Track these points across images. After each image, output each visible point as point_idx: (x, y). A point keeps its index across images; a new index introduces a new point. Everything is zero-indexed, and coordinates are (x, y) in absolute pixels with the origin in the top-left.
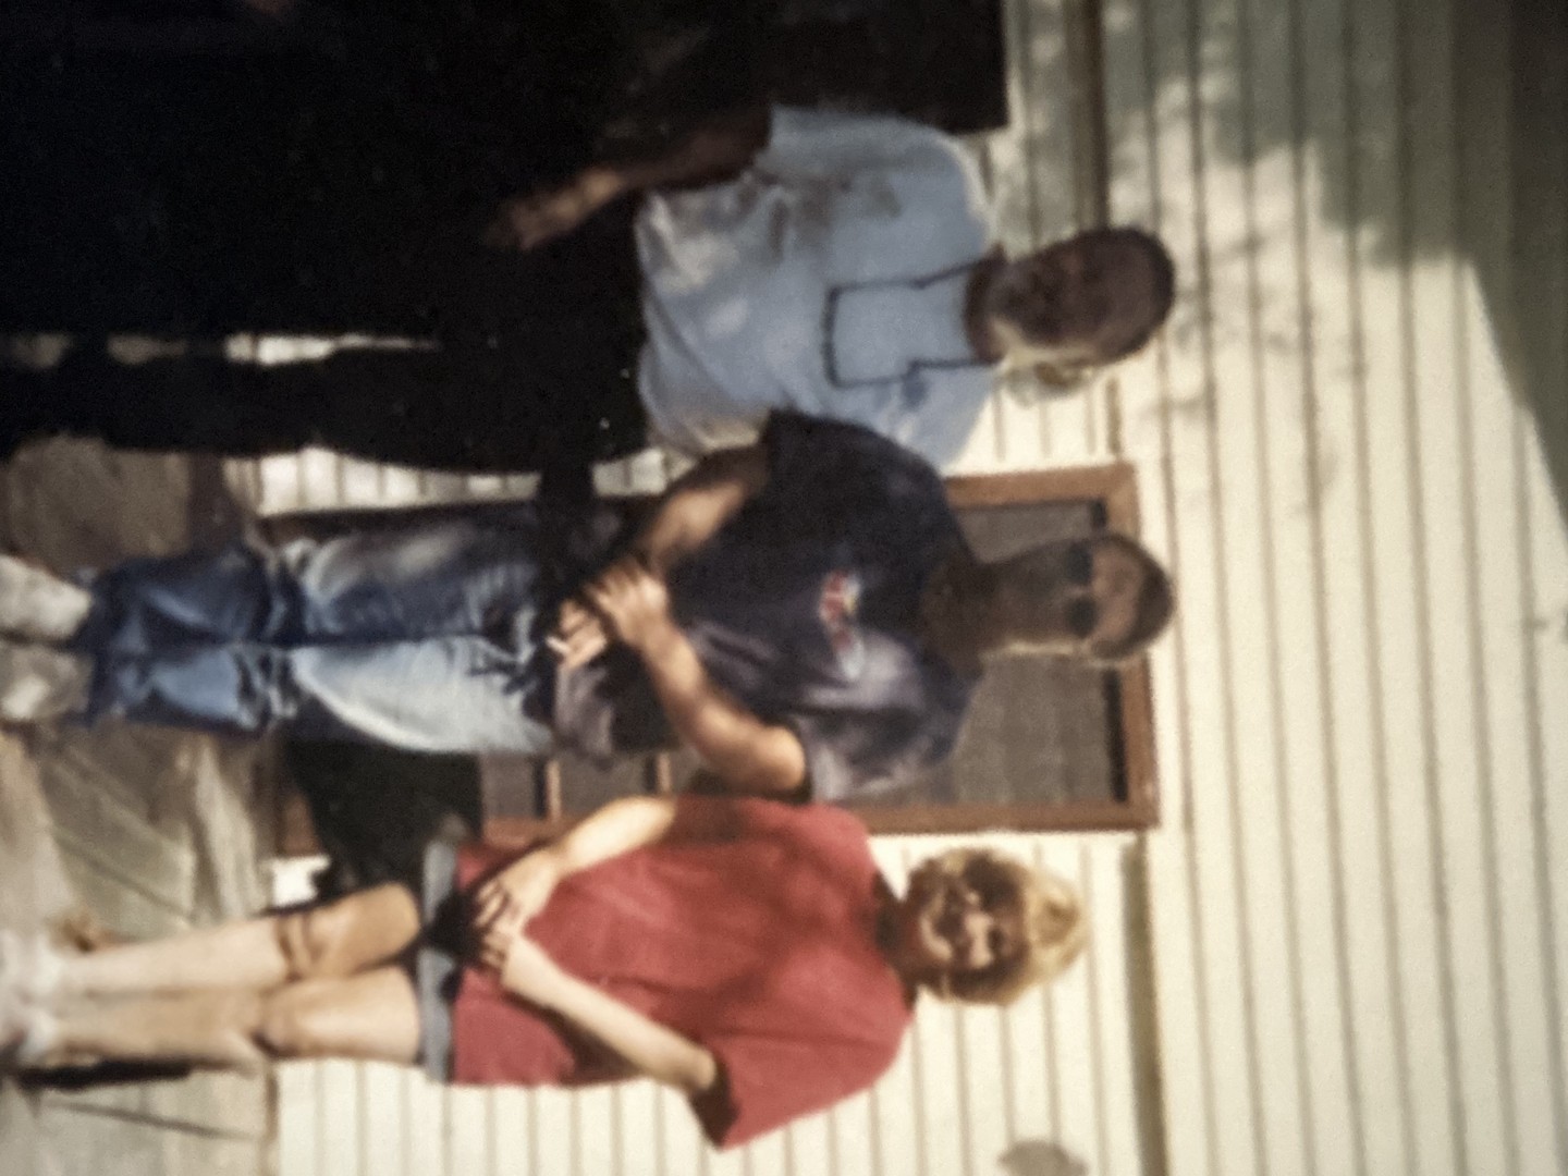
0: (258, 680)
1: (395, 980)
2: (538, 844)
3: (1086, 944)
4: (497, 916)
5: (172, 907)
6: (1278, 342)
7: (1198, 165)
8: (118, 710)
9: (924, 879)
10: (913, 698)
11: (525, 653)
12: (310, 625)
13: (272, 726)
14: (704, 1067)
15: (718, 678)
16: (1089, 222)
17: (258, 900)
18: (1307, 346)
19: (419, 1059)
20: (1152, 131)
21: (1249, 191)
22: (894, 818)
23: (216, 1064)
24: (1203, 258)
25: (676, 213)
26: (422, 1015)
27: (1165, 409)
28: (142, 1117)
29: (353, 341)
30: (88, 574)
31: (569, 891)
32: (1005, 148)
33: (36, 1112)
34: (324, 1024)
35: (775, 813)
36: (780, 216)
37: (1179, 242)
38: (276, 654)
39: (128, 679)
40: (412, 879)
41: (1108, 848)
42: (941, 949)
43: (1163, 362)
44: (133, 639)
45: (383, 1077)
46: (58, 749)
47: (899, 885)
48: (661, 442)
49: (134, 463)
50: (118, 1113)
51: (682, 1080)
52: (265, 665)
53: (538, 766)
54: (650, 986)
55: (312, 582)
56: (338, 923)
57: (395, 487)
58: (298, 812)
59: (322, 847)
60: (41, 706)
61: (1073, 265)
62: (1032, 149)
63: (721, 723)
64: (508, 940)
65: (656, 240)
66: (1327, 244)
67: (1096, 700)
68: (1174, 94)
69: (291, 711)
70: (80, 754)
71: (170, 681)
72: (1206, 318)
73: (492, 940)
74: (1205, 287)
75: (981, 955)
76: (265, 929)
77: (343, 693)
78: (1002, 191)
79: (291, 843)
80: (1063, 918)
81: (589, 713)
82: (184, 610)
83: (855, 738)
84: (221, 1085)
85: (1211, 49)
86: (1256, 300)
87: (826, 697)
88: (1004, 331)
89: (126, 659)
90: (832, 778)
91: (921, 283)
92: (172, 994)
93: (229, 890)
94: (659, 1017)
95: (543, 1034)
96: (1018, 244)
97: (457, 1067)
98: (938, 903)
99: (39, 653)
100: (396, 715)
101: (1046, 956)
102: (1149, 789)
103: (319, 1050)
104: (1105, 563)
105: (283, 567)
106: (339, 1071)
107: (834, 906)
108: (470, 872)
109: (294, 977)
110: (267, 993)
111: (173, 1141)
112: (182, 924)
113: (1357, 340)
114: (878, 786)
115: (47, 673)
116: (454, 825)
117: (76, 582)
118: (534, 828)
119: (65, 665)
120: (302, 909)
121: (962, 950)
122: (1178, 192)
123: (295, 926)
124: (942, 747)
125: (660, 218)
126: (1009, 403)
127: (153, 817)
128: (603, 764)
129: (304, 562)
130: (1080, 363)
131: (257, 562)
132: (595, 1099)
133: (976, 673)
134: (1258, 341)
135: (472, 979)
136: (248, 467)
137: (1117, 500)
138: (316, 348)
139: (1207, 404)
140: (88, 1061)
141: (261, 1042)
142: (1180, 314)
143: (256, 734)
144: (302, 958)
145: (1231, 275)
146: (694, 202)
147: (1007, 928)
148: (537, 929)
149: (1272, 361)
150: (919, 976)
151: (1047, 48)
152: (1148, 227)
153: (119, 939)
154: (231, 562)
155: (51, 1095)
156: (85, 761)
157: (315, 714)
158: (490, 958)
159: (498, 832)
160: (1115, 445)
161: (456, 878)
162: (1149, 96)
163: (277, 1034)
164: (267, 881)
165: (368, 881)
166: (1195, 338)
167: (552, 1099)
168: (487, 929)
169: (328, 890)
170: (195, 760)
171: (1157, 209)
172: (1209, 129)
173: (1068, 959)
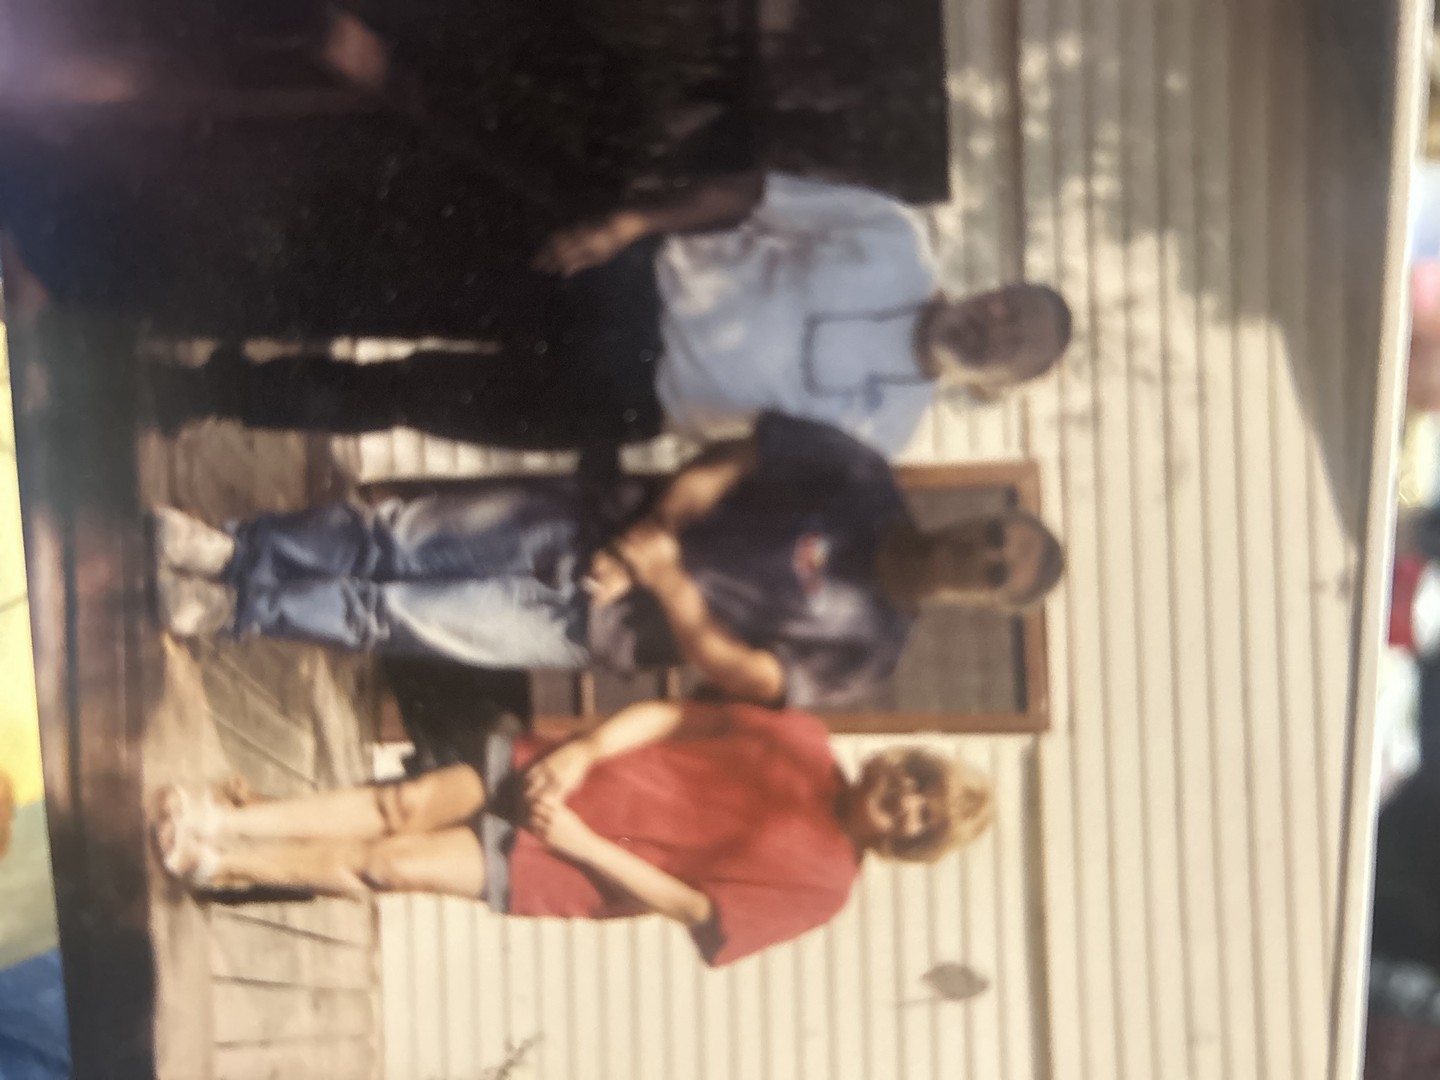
0: (359, 609)
1: (465, 837)
2: (578, 736)
3: (993, 818)
4: (543, 790)
5: (300, 778)
6: (1147, 377)
7: (1090, 242)
8: (256, 628)
9: (873, 770)
10: (866, 632)
11: (566, 591)
12: (399, 565)
13: (372, 643)
14: (700, 906)
15: (717, 613)
16: (1011, 277)
17: (361, 774)
18: (1166, 378)
19: (484, 896)
20: (1058, 214)
21: (1127, 264)
22: (851, 722)
23: (333, 893)
24: (1094, 310)
25: (691, 253)
26: (485, 861)
27: (1063, 420)
28: (283, 928)
29: (430, 344)
30: (232, 525)
31: (599, 773)
32: (948, 217)
33: (207, 918)
34: (411, 868)
35: (758, 717)
36: (773, 261)
37: (1076, 297)
38: (373, 588)
39: (262, 605)
40: (479, 764)
41: (1010, 748)
42: (883, 821)
43: (1062, 388)
44: (265, 575)
45: (456, 908)
46: (215, 657)
47: (852, 772)
48: (676, 431)
49: (264, 440)
50: (266, 924)
51: (683, 916)
52: (364, 597)
53: (575, 678)
54: (662, 846)
55: (400, 533)
56: (422, 794)
57: (463, 461)
58: (391, 710)
59: (411, 736)
60: (199, 624)
61: (997, 310)
62: (970, 219)
63: (719, 648)
64: (551, 808)
65: (673, 272)
66: (1181, 307)
67: (1005, 637)
68: (1075, 188)
69: (386, 632)
70: (229, 660)
71: (295, 608)
72: (1095, 353)
73: (541, 809)
74: (1095, 330)
75: (914, 826)
76: (367, 797)
77: (424, 620)
78: (947, 250)
79: (385, 733)
80: (977, 800)
81: (616, 638)
82: (301, 553)
83: (821, 661)
84: (338, 907)
85: (1103, 159)
86: (1131, 343)
87: (798, 629)
88: (945, 357)
89: (260, 590)
90: (804, 692)
91: (882, 316)
92: (301, 841)
93: (340, 768)
94: (667, 869)
95: (578, 879)
96: (957, 291)
97: (512, 903)
98: (882, 788)
99: (198, 584)
100: (466, 637)
101: (962, 828)
102: (1043, 706)
103: (407, 887)
104: (1015, 535)
105: (378, 522)
106: (423, 902)
107: (803, 788)
108: (523, 757)
109: (389, 832)
110: (369, 843)
111: (304, 947)
112: (306, 789)
113: (1201, 378)
114: (839, 698)
115: (206, 601)
116: (510, 722)
117: (222, 529)
118: (570, 725)
119: (218, 594)
120: (395, 783)
121: (900, 820)
122: (1077, 261)
123: (389, 796)
124: (887, 670)
125: (677, 254)
126: (946, 411)
127: (284, 711)
128: (627, 677)
129: (394, 517)
130: (999, 384)
131: (356, 519)
132: (617, 928)
133: (915, 614)
134: (1132, 373)
135: (524, 838)
136: (350, 443)
137: (1026, 487)
138: (400, 350)
139: (1095, 417)
140: (241, 885)
141: (366, 879)
142: (1077, 350)
143: (359, 649)
144: (395, 819)
145: (1114, 323)
146: (706, 243)
147: (935, 805)
148: (574, 802)
149: (1141, 388)
150: (868, 841)
151: (983, 145)
152: (1052, 283)
153: (261, 798)
154: (337, 517)
155: (216, 908)
156: (232, 664)
157: (402, 636)
158: (538, 822)
159: (545, 728)
160: (1025, 443)
161: (512, 762)
162: (1055, 188)
163: (377, 874)
164: (368, 761)
165: (444, 762)
166: (1087, 370)
167: (584, 928)
168: (536, 801)
169: (414, 768)
170: (313, 668)
171: (1061, 271)
172: (1100, 216)
173: (979, 830)
